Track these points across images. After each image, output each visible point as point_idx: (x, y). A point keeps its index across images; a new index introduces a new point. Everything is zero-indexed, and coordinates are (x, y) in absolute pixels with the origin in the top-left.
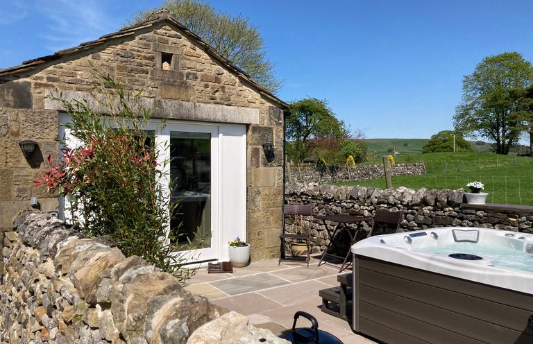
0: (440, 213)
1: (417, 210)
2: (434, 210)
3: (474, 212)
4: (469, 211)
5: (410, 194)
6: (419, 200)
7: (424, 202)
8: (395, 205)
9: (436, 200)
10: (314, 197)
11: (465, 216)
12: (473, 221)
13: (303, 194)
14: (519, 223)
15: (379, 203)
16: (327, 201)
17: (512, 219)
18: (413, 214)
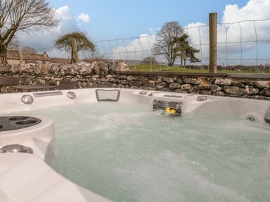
0: (103, 79)
1: (89, 78)
2: (100, 78)
3: (125, 77)
4: (122, 77)
5: (85, 66)
6: (90, 71)
7: (94, 72)
8: (75, 75)
9: (101, 70)
10: (30, 74)
11: (119, 81)
12: (125, 85)
13: (24, 72)
14: (156, 84)
15: (66, 75)
16: (37, 76)
17: (151, 82)
18: (86, 81)
